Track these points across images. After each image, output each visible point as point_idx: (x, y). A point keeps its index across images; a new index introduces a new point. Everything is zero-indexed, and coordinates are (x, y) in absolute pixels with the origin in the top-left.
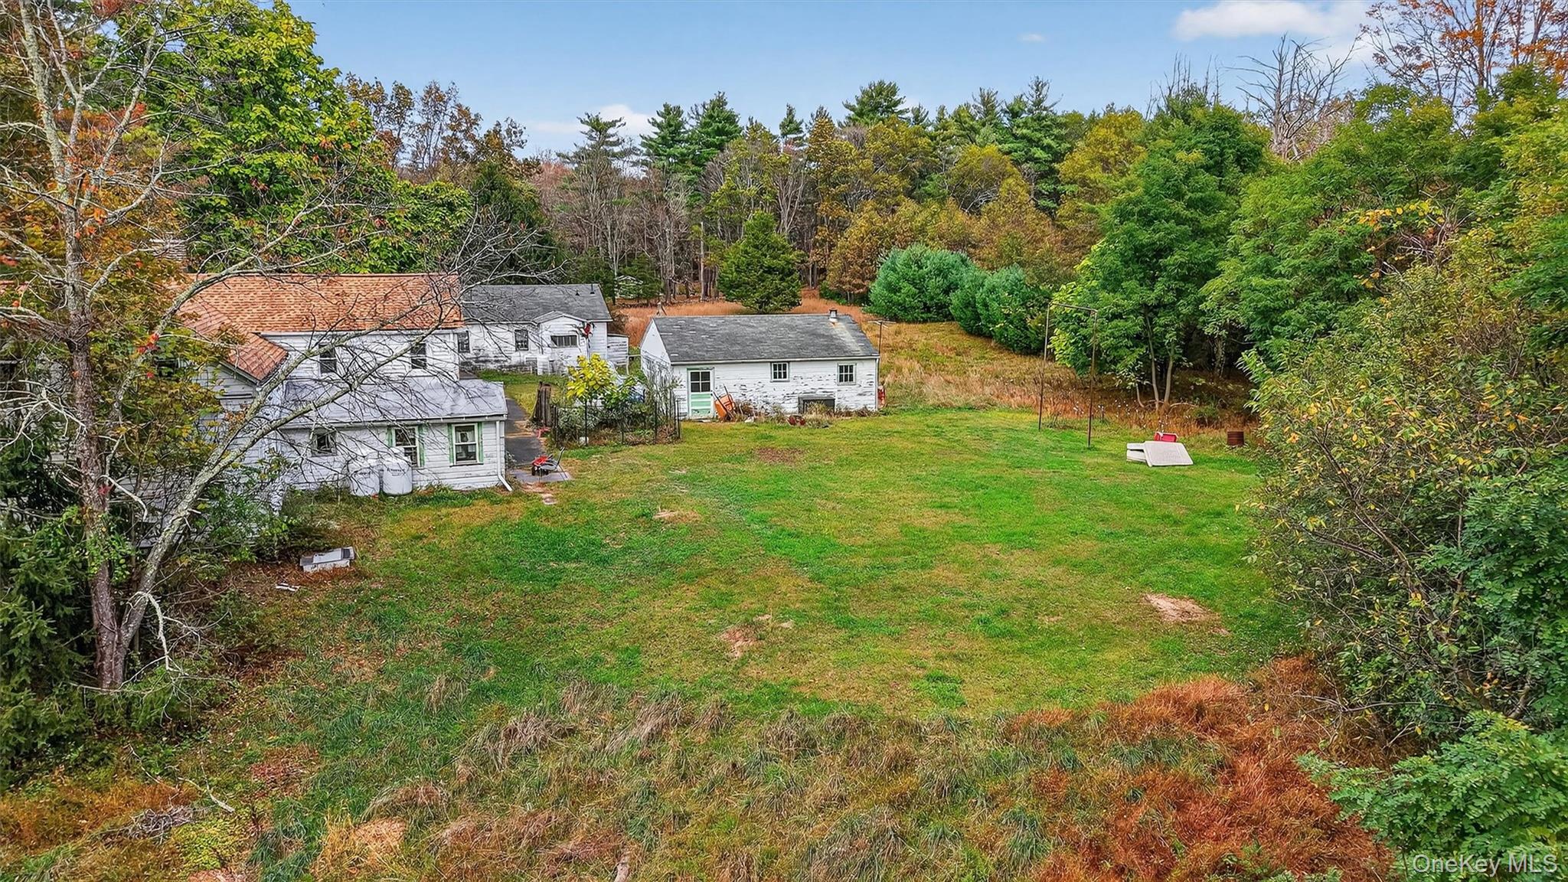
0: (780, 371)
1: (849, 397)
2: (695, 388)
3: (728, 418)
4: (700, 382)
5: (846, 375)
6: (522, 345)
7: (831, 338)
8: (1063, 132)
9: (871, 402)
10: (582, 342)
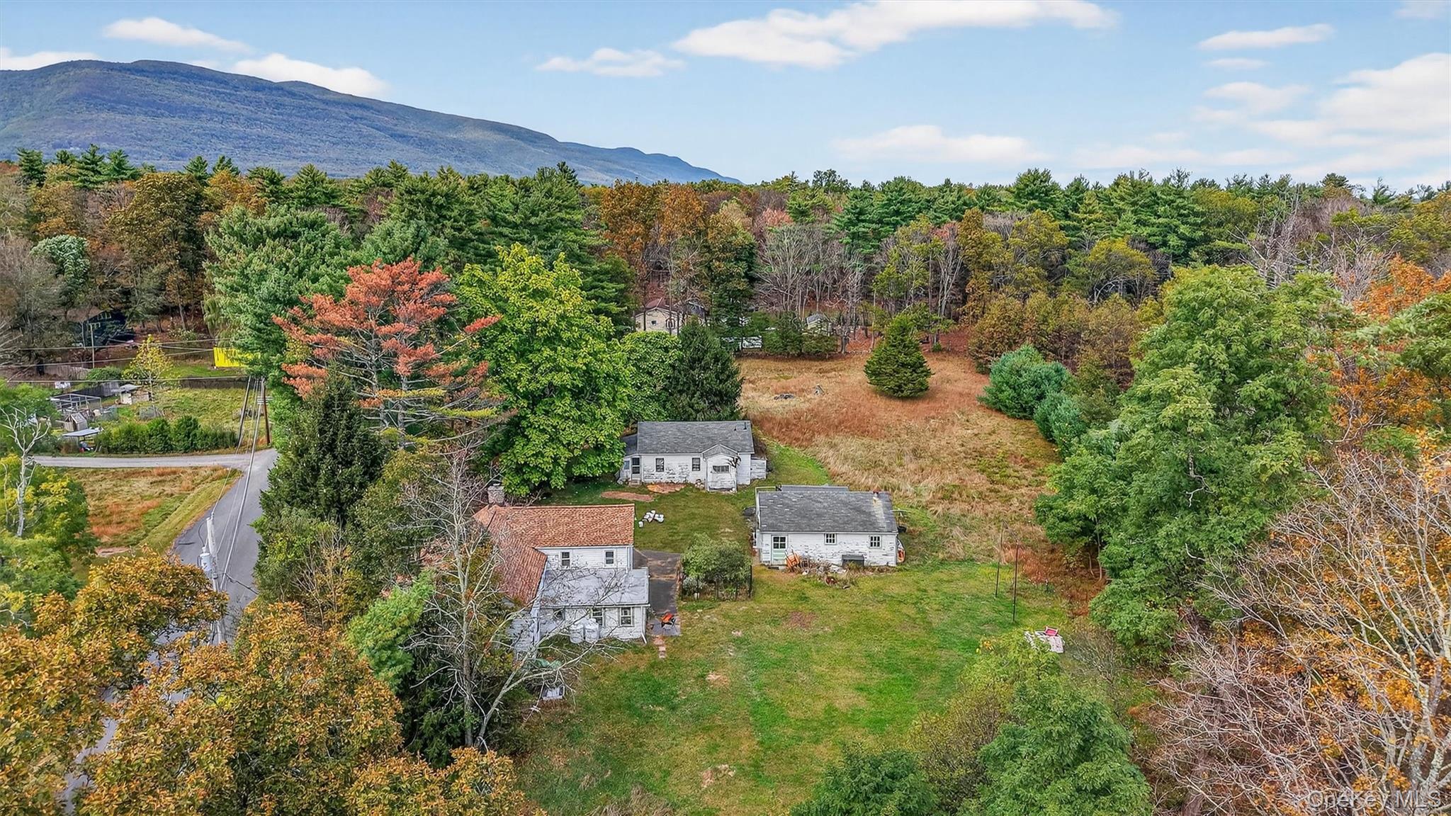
0: (830, 539)
1: (876, 557)
2: (776, 546)
3: (792, 570)
4: (779, 543)
5: (875, 543)
6: (696, 467)
7: (869, 514)
8: (1199, 221)
9: (892, 560)
10: (732, 470)
